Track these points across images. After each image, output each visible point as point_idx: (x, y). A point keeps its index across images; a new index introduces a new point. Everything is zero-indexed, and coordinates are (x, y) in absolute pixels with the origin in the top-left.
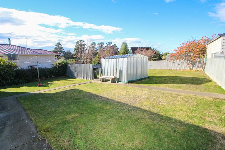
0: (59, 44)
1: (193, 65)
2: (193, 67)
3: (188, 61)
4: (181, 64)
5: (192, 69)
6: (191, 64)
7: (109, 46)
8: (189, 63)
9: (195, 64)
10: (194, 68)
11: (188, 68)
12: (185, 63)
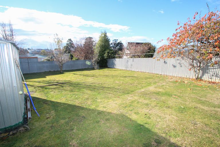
0: (70, 40)
1: (205, 70)
2: (203, 75)
3: (193, 62)
4: (178, 66)
5: (201, 77)
6: (198, 68)
7: (115, 42)
8: (195, 65)
9: (208, 69)
10: (206, 77)
11: (192, 75)
12: (187, 65)
